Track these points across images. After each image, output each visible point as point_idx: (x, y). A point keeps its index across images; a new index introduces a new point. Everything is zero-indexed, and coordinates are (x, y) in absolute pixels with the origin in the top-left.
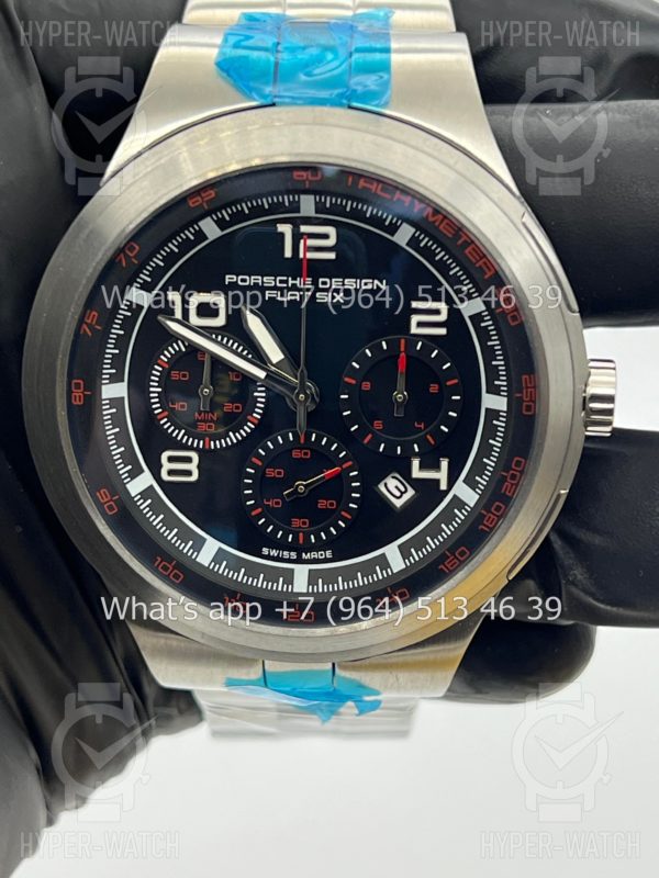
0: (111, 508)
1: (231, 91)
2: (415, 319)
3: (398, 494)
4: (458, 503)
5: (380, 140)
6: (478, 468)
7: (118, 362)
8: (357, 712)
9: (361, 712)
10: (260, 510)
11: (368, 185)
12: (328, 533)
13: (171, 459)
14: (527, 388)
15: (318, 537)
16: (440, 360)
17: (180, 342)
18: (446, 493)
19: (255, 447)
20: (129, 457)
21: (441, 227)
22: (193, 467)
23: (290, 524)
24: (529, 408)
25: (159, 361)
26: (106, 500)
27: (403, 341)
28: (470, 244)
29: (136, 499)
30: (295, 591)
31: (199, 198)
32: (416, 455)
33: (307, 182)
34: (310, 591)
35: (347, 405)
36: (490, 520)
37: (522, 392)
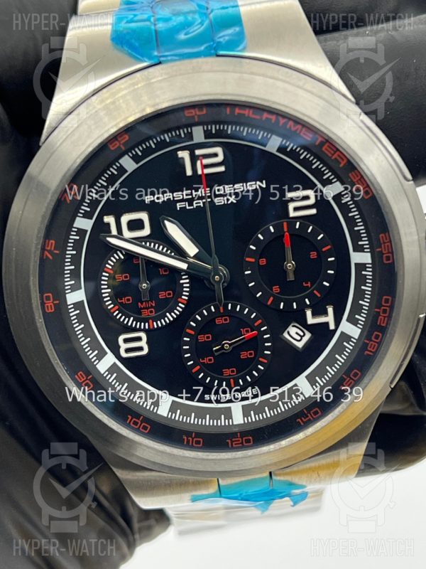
1: (126, 58)
2: (291, 206)
3: (299, 338)
4: (345, 337)
5: (246, 76)
6: (356, 309)
8: (292, 503)
9: (295, 503)
10: (198, 367)
11: (242, 112)
12: (252, 376)
13: (126, 341)
14: (384, 243)
15: (245, 380)
16: (316, 234)
17: (119, 252)
18: (335, 331)
19: (187, 320)
20: (94, 345)
21: (302, 134)
22: (143, 343)
23: (222, 374)
24: (388, 258)
25: (106, 269)
27: (285, 224)
28: (325, 143)
29: (105, 375)
30: (235, 423)
31: (117, 142)
32: (308, 307)
33: (196, 117)
34: (246, 422)
35: (251, 278)
36: (373, 346)
37: (381, 247)
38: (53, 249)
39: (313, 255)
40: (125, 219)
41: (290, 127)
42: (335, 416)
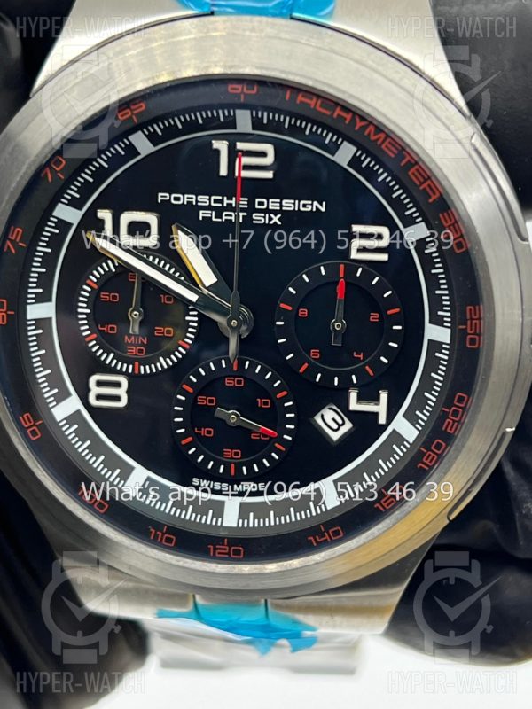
0: (34, 433)
3: (335, 427)
4: (397, 438)
5: (322, 53)
6: (419, 402)
7: (44, 281)
8: (289, 649)
9: (295, 649)
10: (190, 439)
11: (307, 100)
12: (261, 465)
13: (99, 384)
14: (472, 319)
15: (250, 469)
16: (381, 287)
17: (109, 262)
18: (384, 427)
19: (187, 373)
20: (55, 380)
21: (383, 147)
22: (122, 392)
23: (221, 454)
24: (473, 341)
25: (88, 282)
26: (29, 424)
27: (342, 267)
28: (413, 165)
29: (61, 424)
30: (224, 524)
31: (128, 110)
32: (354, 386)
33: (242, 96)
34: (240, 525)
35: (282, 332)
36: (430, 458)
37: (466, 324)
38: (18, 240)
39: (374, 317)
40: (127, 218)
41: (369, 134)
42: (361, 543)
